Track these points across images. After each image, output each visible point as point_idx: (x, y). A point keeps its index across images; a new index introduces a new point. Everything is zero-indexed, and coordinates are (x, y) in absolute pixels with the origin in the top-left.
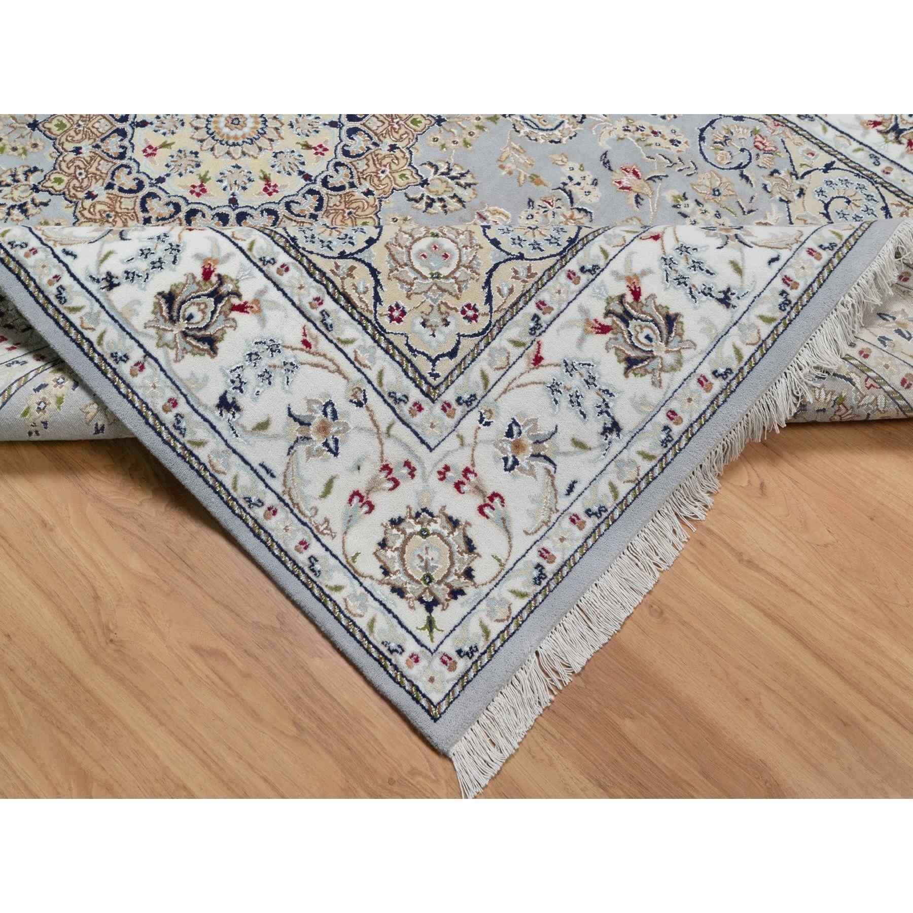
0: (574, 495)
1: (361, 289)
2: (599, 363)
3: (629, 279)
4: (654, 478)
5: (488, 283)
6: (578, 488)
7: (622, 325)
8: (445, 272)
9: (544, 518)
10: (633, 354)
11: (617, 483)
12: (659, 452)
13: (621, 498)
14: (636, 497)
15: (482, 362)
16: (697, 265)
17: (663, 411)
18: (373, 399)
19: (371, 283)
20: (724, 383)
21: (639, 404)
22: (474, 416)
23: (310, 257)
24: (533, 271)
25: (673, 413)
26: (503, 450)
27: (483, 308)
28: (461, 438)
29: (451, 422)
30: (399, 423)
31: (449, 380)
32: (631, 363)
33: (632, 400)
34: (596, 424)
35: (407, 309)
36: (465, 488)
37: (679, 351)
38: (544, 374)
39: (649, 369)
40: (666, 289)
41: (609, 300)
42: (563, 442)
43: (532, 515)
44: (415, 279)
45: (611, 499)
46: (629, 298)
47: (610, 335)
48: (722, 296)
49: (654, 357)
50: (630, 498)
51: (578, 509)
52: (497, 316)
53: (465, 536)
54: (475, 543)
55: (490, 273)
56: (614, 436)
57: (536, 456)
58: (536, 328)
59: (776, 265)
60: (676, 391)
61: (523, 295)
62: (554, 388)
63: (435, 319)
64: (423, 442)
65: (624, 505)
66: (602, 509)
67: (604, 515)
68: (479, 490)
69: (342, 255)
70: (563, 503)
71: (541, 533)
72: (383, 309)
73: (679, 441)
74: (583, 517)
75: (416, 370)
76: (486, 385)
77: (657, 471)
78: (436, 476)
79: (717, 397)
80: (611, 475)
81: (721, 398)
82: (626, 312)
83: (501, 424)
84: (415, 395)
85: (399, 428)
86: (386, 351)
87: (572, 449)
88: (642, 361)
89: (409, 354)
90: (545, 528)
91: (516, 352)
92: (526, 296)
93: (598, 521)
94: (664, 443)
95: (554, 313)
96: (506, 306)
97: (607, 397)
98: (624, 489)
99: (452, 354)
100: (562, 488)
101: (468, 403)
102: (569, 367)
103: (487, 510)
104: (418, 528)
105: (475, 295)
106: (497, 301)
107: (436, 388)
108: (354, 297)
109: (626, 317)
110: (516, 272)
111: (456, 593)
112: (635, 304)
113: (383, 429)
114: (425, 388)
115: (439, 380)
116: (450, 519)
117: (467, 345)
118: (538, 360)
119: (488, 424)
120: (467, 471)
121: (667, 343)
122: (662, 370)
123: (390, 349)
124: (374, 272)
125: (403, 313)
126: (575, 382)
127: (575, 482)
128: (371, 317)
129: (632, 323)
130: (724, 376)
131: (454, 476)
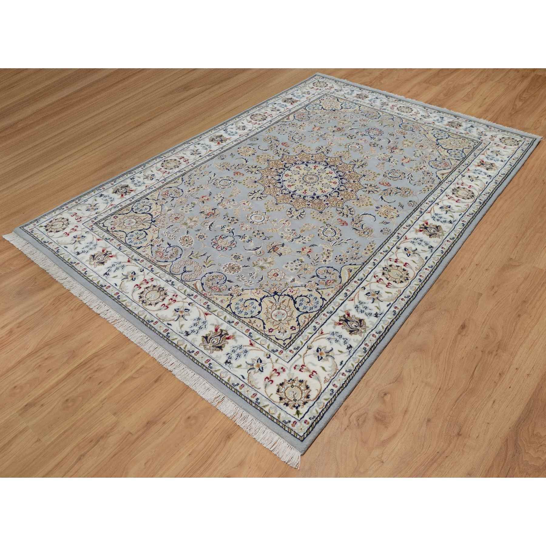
2: (95, 250)
3: (116, 255)
6: (66, 248)
7: (104, 254)
8: (125, 224)
9: (60, 243)
11: (64, 255)
15: (100, 231)
16: (117, 269)
17: (80, 262)
18: (97, 215)
19: (124, 213)
20: (83, 273)
21: (83, 258)
22: (88, 230)
24: (122, 238)
25: (79, 264)
26: (79, 235)
27: (114, 230)
28: (84, 229)
29: (88, 227)
31: (98, 226)
32: (93, 256)
34: (80, 251)
38: (95, 241)
39: (91, 259)
40: (111, 262)
41: (111, 252)
42: (78, 245)
46: (111, 255)
47: (102, 252)
48: (107, 273)
49: (94, 260)
51: (60, 248)
52: (111, 233)
53: (60, 231)
54: (58, 232)
56: (76, 254)
57: (76, 241)
58: (107, 239)
59: (114, 285)
62: (91, 243)
63: (113, 223)
64: (85, 223)
65: (58, 256)
66: (58, 252)
68: (71, 232)
69: (132, 209)
70: (63, 246)
72: (117, 215)
73: (71, 265)
74: (57, 249)
75: (101, 221)
76: (95, 232)
77: (65, 261)
78: (76, 225)
79: (80, 272)
80: (66, 253)
83: (85, 235)
84: (96, 221)
85: (89, 219)
87: (75, 247)
88: (93, 258)
89: (105, 220)
91: (101, 236)
93: (56, 251)
94: (71, 262)
95: (110, 242)
97: (86, 252)
98: (62, 256)
99: (104, 226)
100: (66, 246)
101: (92, 229)
103: (65, 234)
104: (65, 223)
105: (118, 229)
106: (115, 232)
107: (97, 224)
108: (121, 211)
109: (106, 255)
110: (122, 235)
111: (47, 230)
112: (109, 256)
116: (65, 228)
117: (105, 228)
118: (99, 240)
119: (86, 233)
120: (76, 230)
123: (107, 217)
124: (127, 214)
126: (91, 246)
130: (85, 273)
131: (76, 228)
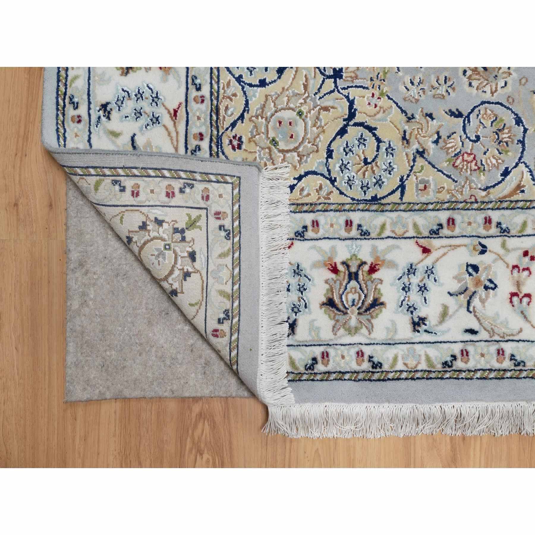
1: (230, 112)
2: (315, 284)
5: (300, 178)
8: (282, 146)
10: (337, 300)
12: (301, 368)
16: (423, 289)
17: (323, 348)
19: (238, 113)
20: (371, 369)
24: (330, 196)
25: (327, 355)
32: (330, 303)
35: (243, 147)
37: (362, 324)
39: (337, 318)
40: (392, 285)
44: (263, 133)
46: (366, 268)
47: (334, 276)
48: (416, 320)
49: (346, 313)
55: (307, 174)
58: (300, 234)
59: (469, 336)
61: (311, 205)
69: (239, 79)
72: (231, 133)
73: (315, 374)
79: (359, 372)
81: (361, 376)
82: (356, 274)
92: (312, 207)
94: (307, 367)
95: (317, 236)
97: (302, 306)
102: (298, 270)
108: (222, 112)
109: (353, 276)
110: (321, 187)
112: (365, 274)
121: (360, 313)
122: (344, 325)
124: (246, 109)
125: (240, 146)
128: (221, 131)
129: (353, 283)
130: (374, 365)
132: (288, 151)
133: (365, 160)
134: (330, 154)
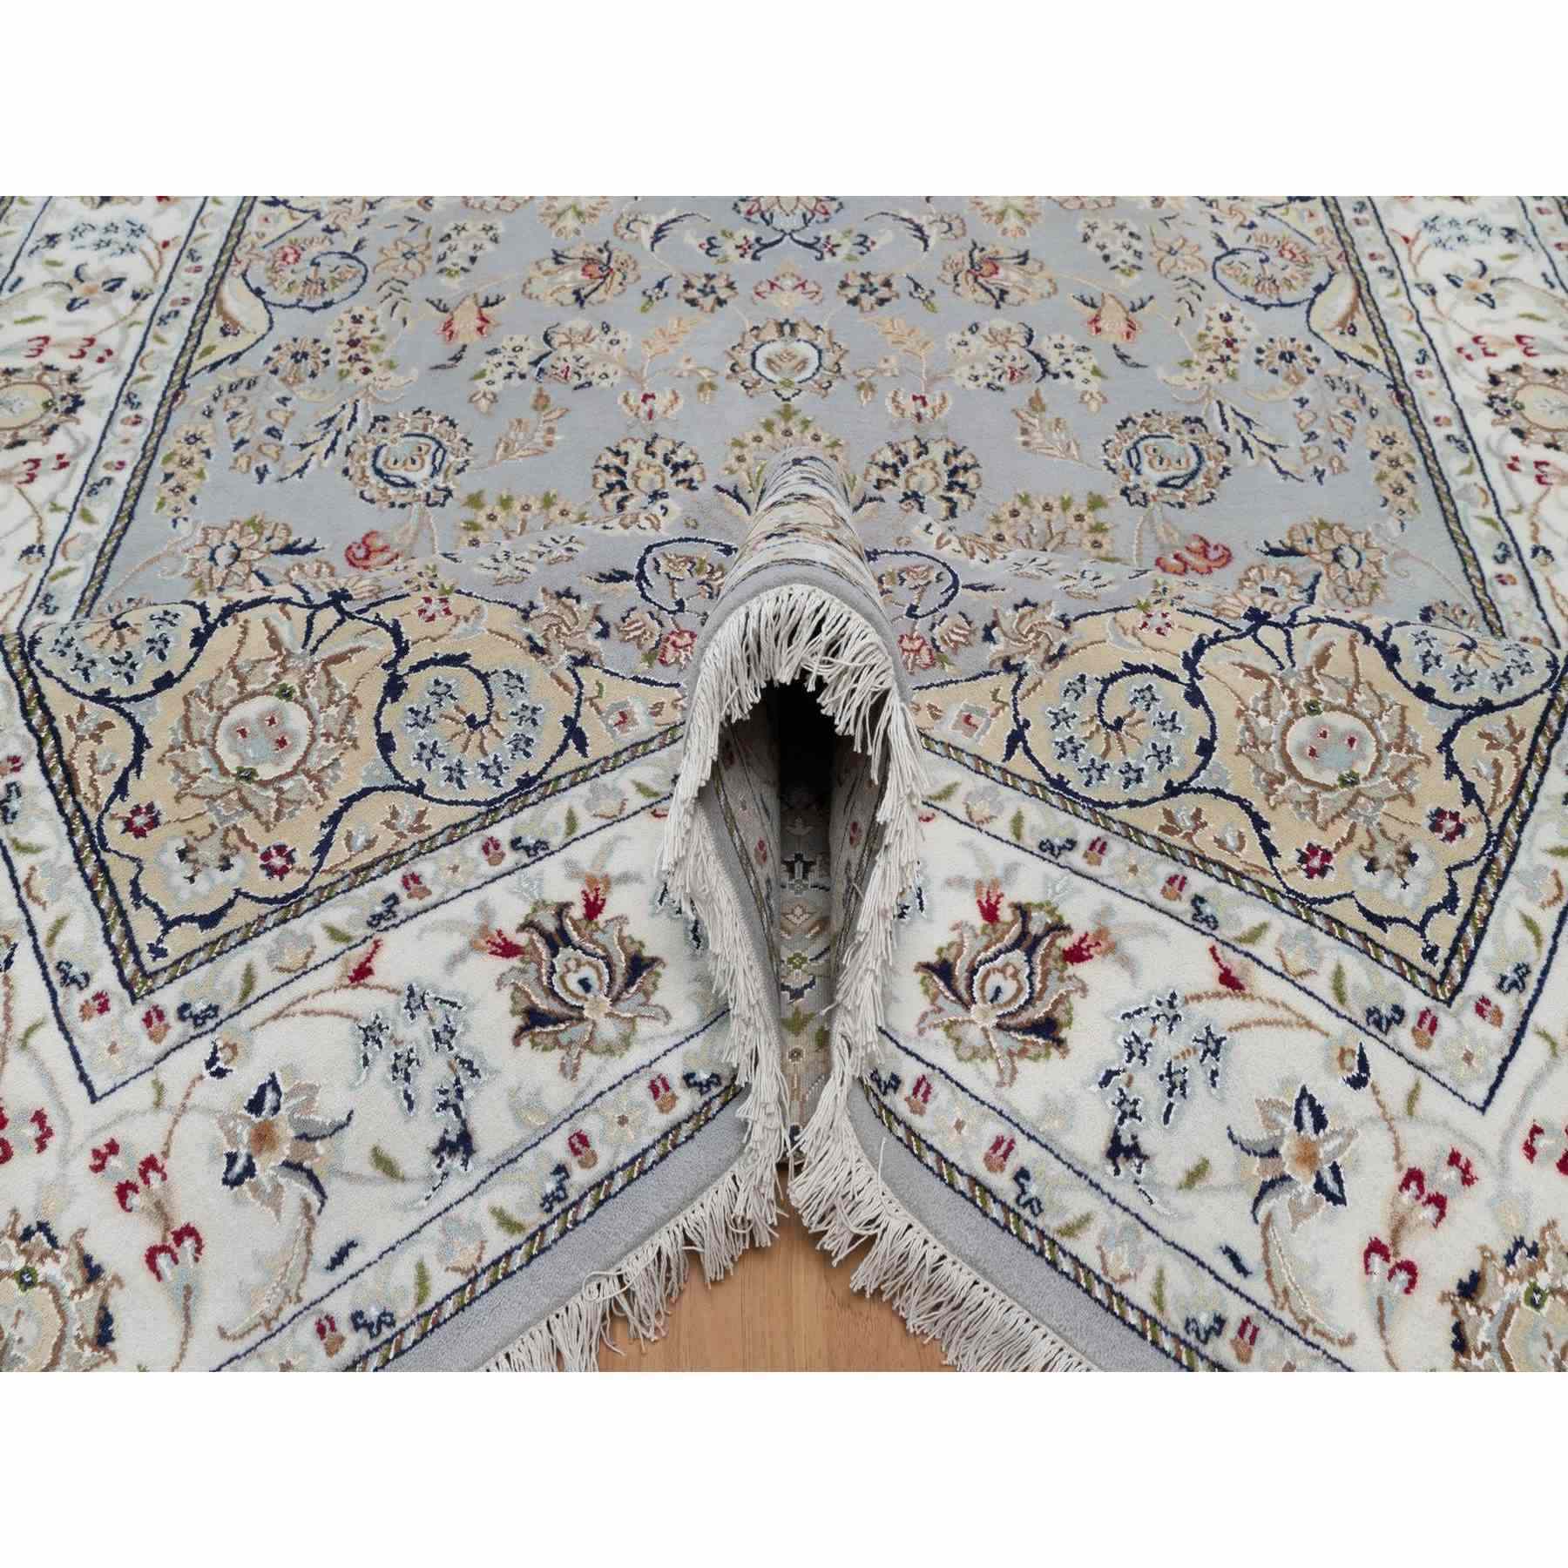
0: (342, 1272)
1: (103, 764)
2: (472, 1007)
3: (591, 881)
4: (507, 1275)
5: (335, 819)
6: (355, 1260)
7: (544, 951)
9: (267, 1308)
10: (544, 1005)
11: (435, 1269)
12: (534, 1218)
13: (429, 1304)
14: (461, 1308)
15: (256, 952)
17: (565, 1132)
18: (25, 965)
19: (124, 758)
20: (700, 1100)
22: (202, 1048)
23: (44, 681)
24: (425, 822)
25: (584, 1140)
26: (232, 1137)
27: (304, 859)
28: (160, 1089)
29: (151, 1050)
30: (53, 1024)
31: (181, 967)
32: (534, 1019)
33: (513, 1093)
34: (431, 1126)
35: (163, 819)
36: (135, 1200)
37: (632, 1020)
38: (365, 1002)
39: (564, 1038)
40: (652, 918)
41: (539, 905)
42: (353, 1150)
43: (248, 1295)
44: (206, 770)
45: (412, 1301)
47: (515, 962)
49: (581, 1019)
50: (450, 1307)
51: (340, 1308)
52: (322, 880)
53: (103, 1308)
54: (117, 1328)
55: (348, 802)
56: (454, 1163)
57: (292, 1166)
58: (385, 917)
60: (601, 1094)
61: (388, 856)
62: (372, 1033)
63: (209, 852)
64: (83, 1077)
65: (431, 1321)
66: (387, 1318)
67: (387, 1333)
68: (160, 1211)
69: (102, 697)
70: (317, 1283)
71: (249, 1341)
72: (121, 808)
73: (576, 1204)
74: (344, 1327)
75: (128, 933)
76: (245, 994)
77: (518, 1259)
78: (87, 1159)
79: (677, 1126)
80: (426, 1248)
81: (686, 1129)
82: (562, 931)
83: (245, 1079)
84: (106, 978)
85: (49, 1039)
86: (90, 883)
87: (368, 1170)
88: (558, 1020)
89: (127, 902)
90: (262, 1332)
91: (327, 947)
92: (393, 859)
93: (369, 1344)
94: (548, 1201)
95: (429, 901)
96: (347, 867)
97: (464, 1074)
98: (443, 1283)
99: (208, 921)
100: (324, 1250)
101: (198, 1020)
102: (414, 1000)
103: (163, 1261)
104: (19, 1263)
105: (302, 834)
106: (338, 850)
107: (147, 976)
108: (83, 773)
109: (557, 940)
110: (395, 814)
112: (583, 924)
113: (19, 1030)
114: (129, 969)
115: (162, 962)
116: (86, 1260)
117: (244, 912)
118: (362, 973)
119: (220, 1073)
120: (150, 1164)
121: (615, 1001)
122: (588, 1046)
123: (98, 881)
124: (141, 742)
125: (154, 823)
126: (415, 1032)
127: (352, 1244)
128: (93, 816)
129: (565, 952)
130: (702, 1087)
131: (122, 1167)
132: (281, 778)
133: (471, 720)
134: (386, 744)
